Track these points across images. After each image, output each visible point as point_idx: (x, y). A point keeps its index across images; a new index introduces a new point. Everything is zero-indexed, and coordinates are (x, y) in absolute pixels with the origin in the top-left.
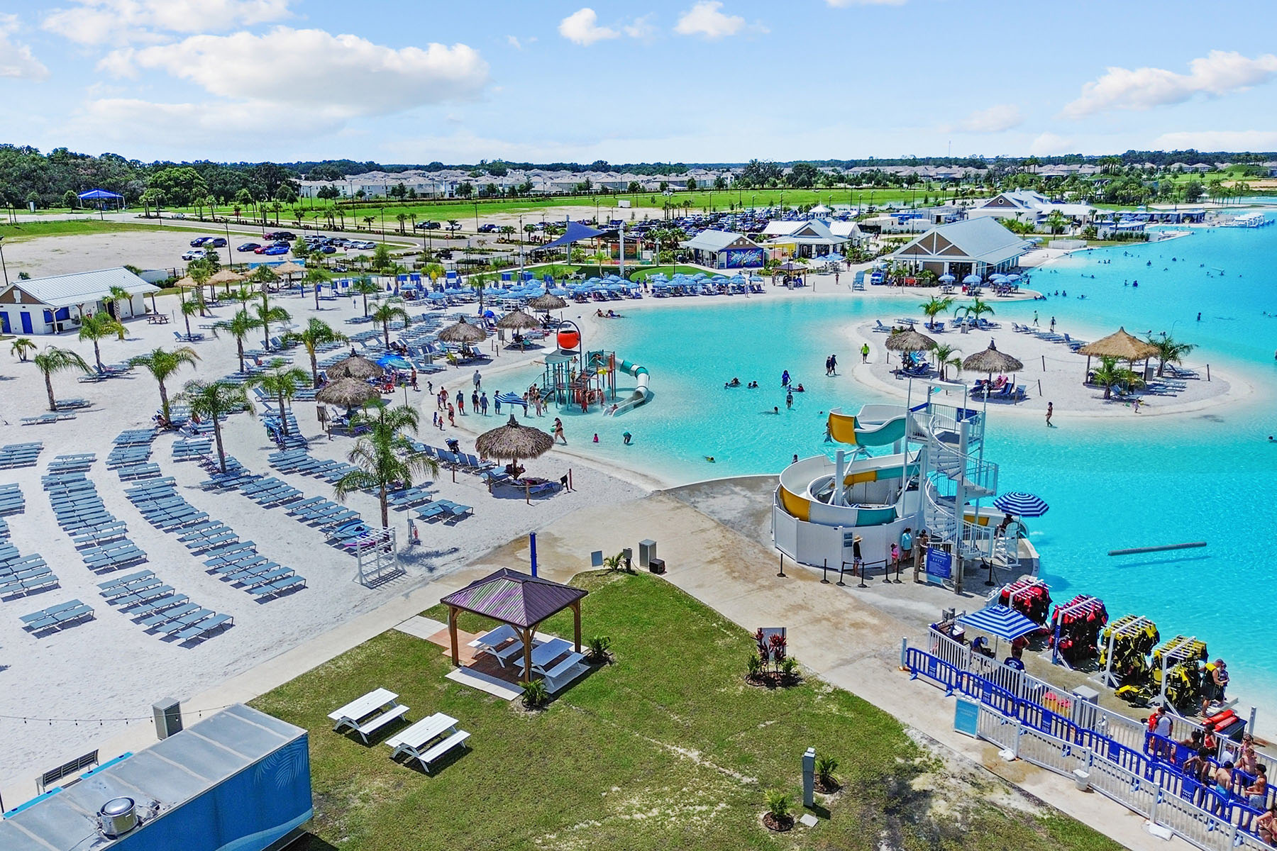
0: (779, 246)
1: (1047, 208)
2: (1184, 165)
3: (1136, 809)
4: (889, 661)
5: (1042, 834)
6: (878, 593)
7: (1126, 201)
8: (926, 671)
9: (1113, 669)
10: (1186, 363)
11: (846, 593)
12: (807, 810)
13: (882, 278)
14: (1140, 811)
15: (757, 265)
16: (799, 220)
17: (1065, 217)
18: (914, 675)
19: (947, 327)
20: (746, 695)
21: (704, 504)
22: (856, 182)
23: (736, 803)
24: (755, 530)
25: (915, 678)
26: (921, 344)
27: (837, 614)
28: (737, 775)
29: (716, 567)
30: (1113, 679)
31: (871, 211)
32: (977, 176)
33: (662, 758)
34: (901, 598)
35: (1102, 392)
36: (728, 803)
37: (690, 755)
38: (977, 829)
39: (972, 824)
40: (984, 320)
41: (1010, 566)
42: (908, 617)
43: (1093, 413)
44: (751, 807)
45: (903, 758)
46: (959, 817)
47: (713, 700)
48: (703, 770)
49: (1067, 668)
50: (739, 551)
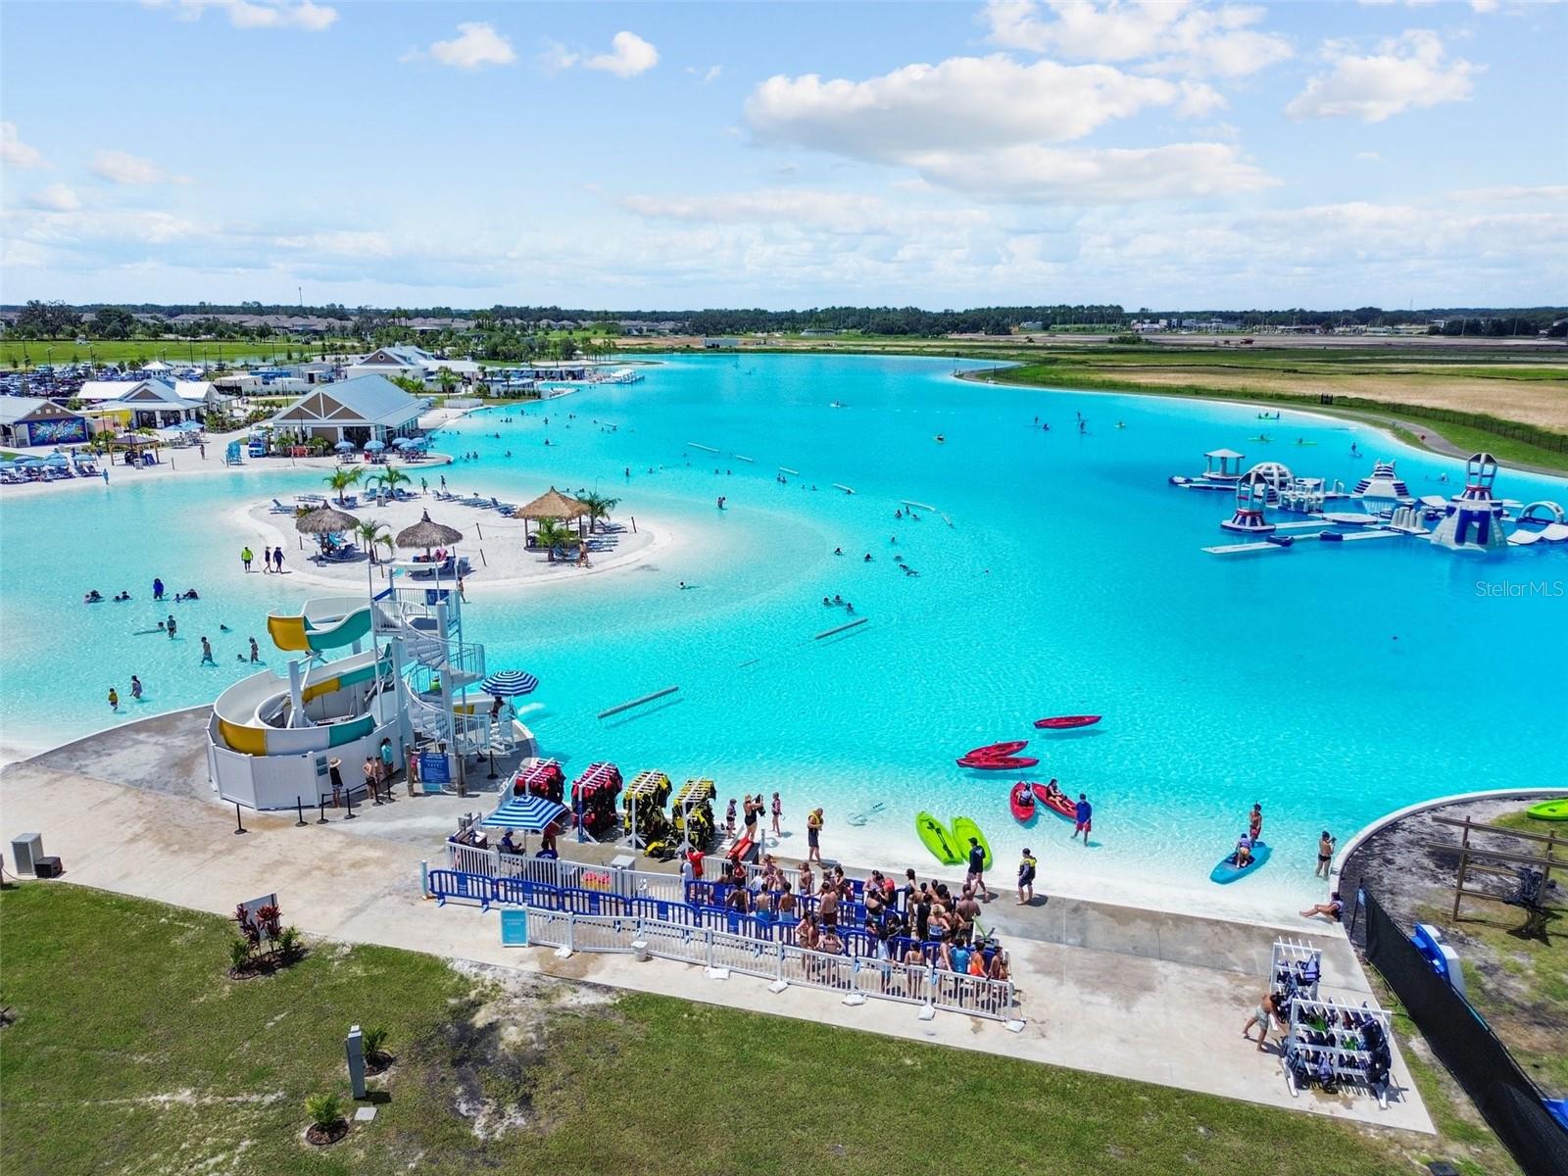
0: (108, 413)
1: (434, 365)
2: (552, 322)
3: (694, 960)
4: (407, 894)
5: (618, 1020)
6: (371, 819)
7: (508, 358)
8: (456, 892)
9: (638, 829)
10: (614, 517)
11: (332, 830)
12: (360, 1103)
13: (261, 449)
14: (698, 961)
15: (79, 440)
16: (123, 380)
17: (453, 374)
18: (441, 901)
19: (360, 501)
20: (236, 995)
21: (95, 766)
22: (192, 332)
23: (263, 1133)
24: (185, 783)
25: (444, 903)
26: (340, 523)
27: (329, 857)
28: (255, 1098)
29: (142, 845)
30: (640, 840)
31: (221, 368)
32: (343, 329)
33: (137, 1117)
34: (400, 818)
35: (545, 555)
36: (252, 1138)
37: (178, 1098)
38: (555, 1042)
39: (549, 1038)
40: (401, 490)
41: (508, 753)
42: (415, 838)
43: (543, 577)
44: (286, 1130)
45: (455, 997)
46: (533, 1036)
47: (191, 1017)
48: (203, 1110)
49: (595, 843)
50: (169, 816)
